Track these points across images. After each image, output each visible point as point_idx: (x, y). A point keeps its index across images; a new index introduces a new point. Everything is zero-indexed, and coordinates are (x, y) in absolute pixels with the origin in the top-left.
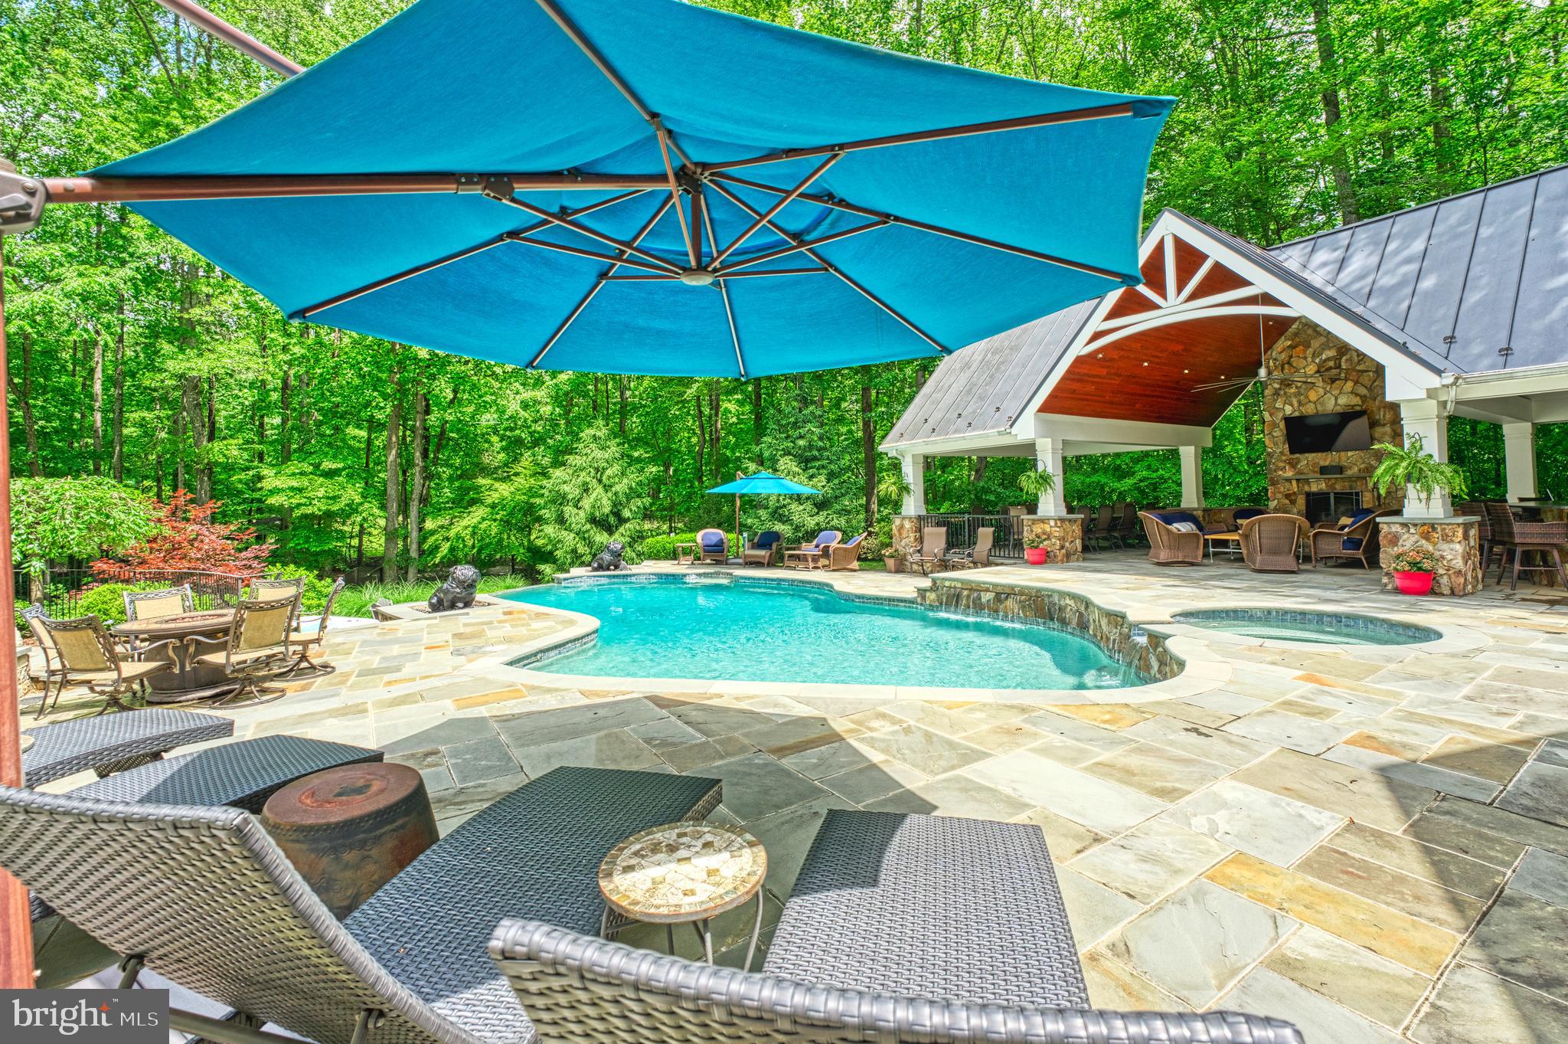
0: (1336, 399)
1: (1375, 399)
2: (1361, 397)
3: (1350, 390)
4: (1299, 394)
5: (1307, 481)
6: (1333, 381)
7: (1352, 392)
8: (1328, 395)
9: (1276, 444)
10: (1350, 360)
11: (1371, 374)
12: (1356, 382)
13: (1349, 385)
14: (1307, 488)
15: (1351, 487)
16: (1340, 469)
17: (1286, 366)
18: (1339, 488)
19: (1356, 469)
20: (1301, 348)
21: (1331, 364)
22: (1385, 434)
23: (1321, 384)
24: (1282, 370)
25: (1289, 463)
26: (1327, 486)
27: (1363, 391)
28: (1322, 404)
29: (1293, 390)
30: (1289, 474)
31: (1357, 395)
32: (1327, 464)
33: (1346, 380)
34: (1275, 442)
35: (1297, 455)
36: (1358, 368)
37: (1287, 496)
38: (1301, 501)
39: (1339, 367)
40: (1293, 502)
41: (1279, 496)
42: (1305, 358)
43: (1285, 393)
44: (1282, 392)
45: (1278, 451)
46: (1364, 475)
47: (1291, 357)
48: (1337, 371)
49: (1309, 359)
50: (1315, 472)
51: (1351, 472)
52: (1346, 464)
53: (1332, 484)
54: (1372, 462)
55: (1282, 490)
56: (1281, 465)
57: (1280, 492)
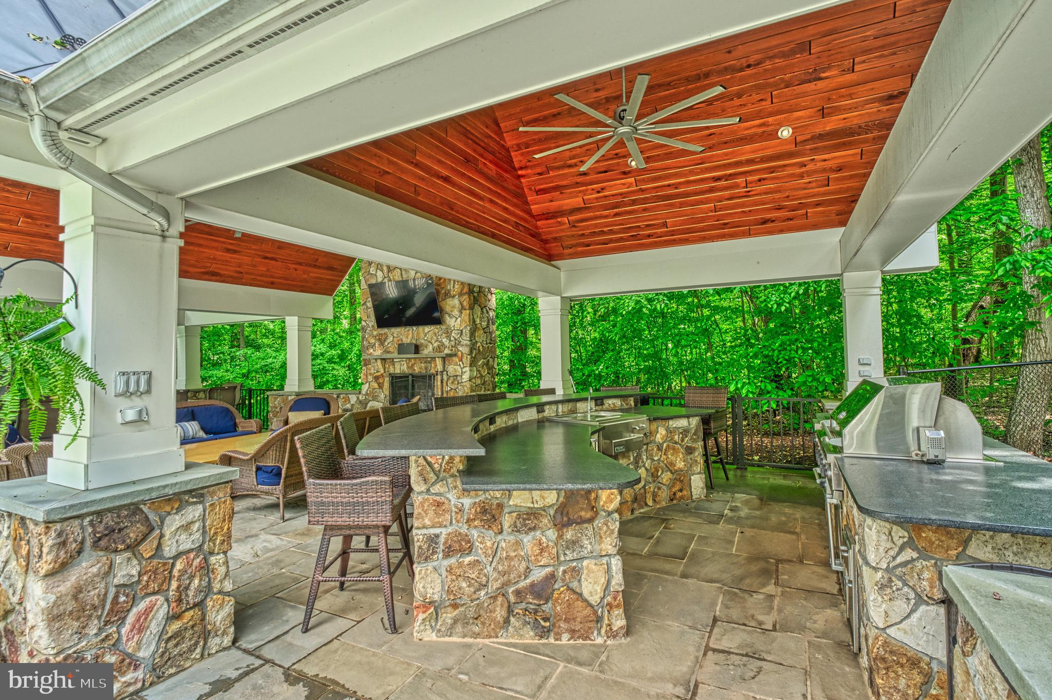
5: (392, 361)
9: (369, 317)
14: (392, 370)
15: (426, 368)
16: (418, 348)
18: (416, 369)
19: (431, 347)
22: (454, 307)
25: (379, 339)
26: (408, 367)
30: (378, 352)
32: (408, 341)
34: (366, 315)
35: (386, 330)
37: (376, 378)
38: (387, 385)
40: (381, 386)
41: (370, 378)
45: (370, 325)
46: (436, 355)
50: (399, 351)
51: (427, 351)
52: (422, 341)
53: (413, 365)
54: (444, 340)
55: (372, 371)
56: (372, 341)
57: (371, 374)
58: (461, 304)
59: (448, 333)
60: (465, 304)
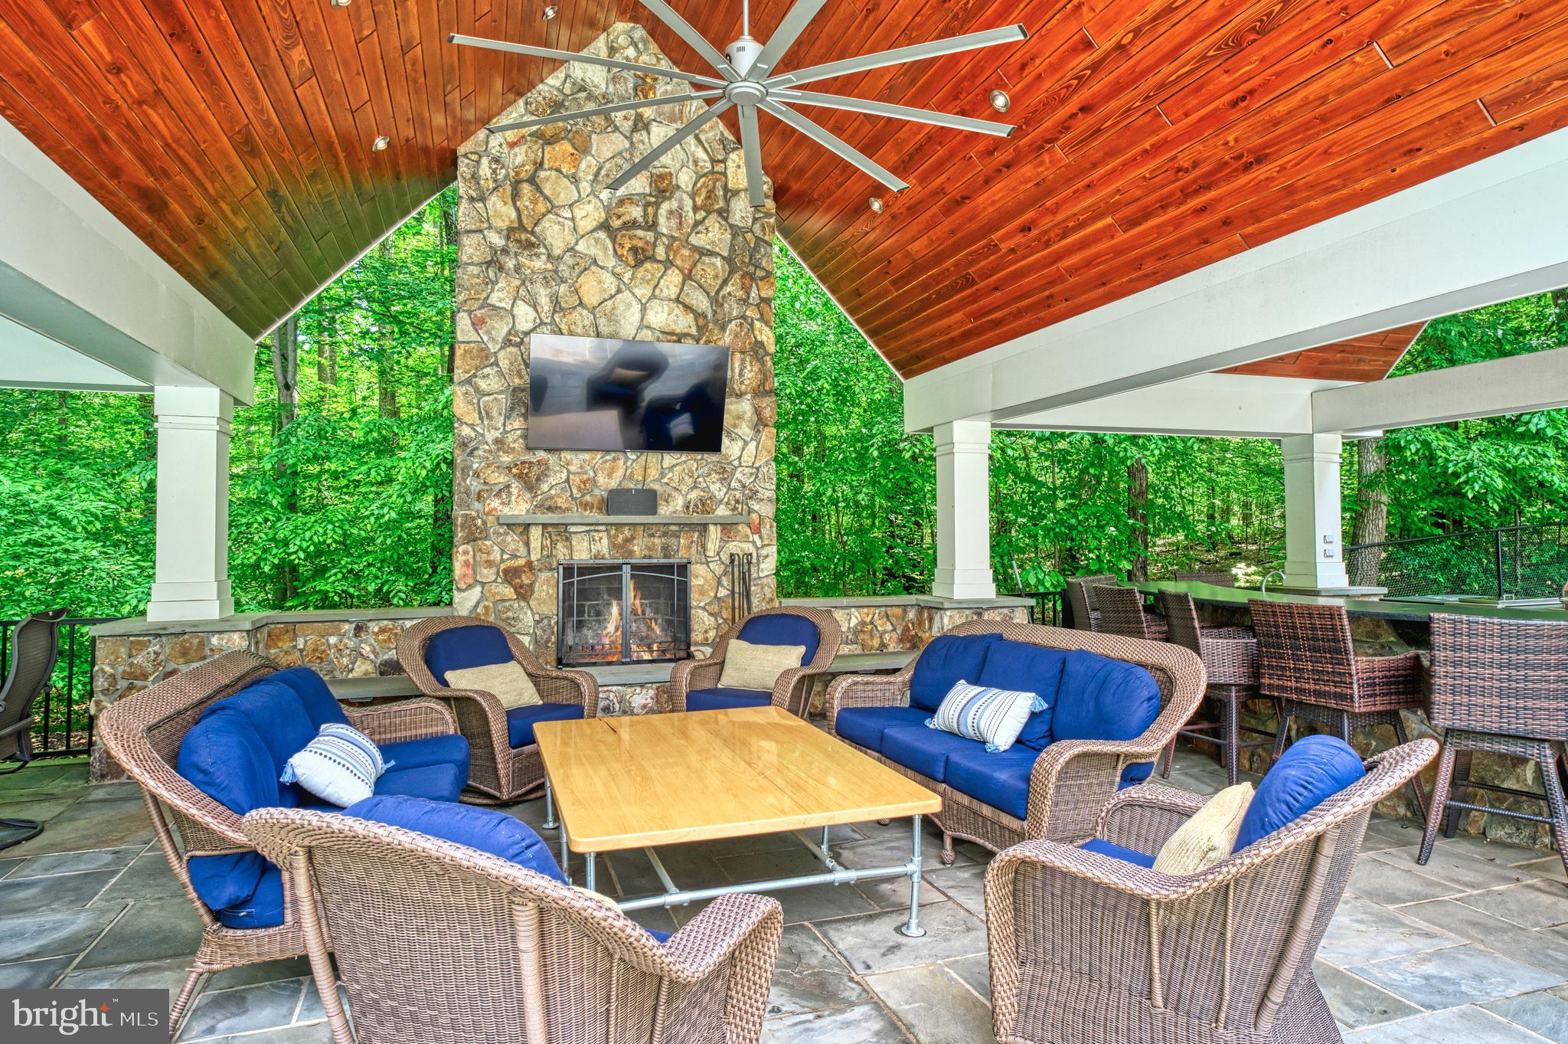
0: (644, 310)
1: (723, 328)
2: (698, 315)
3: (673, 292)
4: (553, 277)
5: (560, 531)
6: (641, 256)
7: (677, 300)
8: (627, 294)
9: (484, 414)
10: (677, 214)
11: (718, 262)
12: (688, 277)
13: (674, 277)
14: (561, 552)
15: (665, 549)
16: (648, 501)
17: (526, 188)
18: (639, 550)
19: (679, 502)
20: (566, 147)
21: (636, 212)
22: (739, 417)
23: (611, 262)
24: (515, 196)
25: (520, 476)
26: (613, 545)
27: (702, 302)
28: (611, 317)
29: (540, 264)
30: (519, 507)
31: (688, 308)
32: (613, 484)
33: (668, 264)
36: (694, 240)
37: (510, 575)
38: (547, 590)
39: (652, 226)
40: (524, 593)
41: (488, 574)
42: (575, 180)
43: (518, 268)
44: (510, 264)
45: (491, 436)
46: (696, 518)
47: (539, 165)
48: (650, 236)
49: (585, 187)
50: (586, 506)
51: (671, 509)
52: (656, 487)
53: (628, 541)
54: (714, 488)
55: (496, 555)
56: (499, 479)
57: (490, 564)
58: (758, 411)
59: (725, 474)
60: (767, 413)
